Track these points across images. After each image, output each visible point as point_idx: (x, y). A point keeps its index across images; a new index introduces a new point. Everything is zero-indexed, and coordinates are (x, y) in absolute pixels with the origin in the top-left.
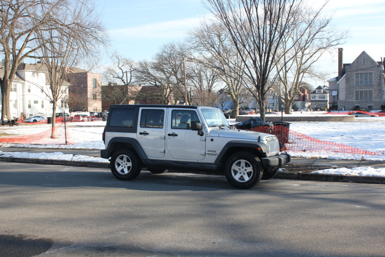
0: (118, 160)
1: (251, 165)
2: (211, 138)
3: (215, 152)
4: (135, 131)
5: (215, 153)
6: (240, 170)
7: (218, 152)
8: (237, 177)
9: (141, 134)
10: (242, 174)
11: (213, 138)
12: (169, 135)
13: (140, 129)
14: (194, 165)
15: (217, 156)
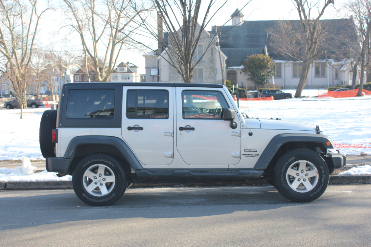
0: (88, 174)
1: (315, 167)
2: (248, 131)
3: (256, 151)
4: (118, 125)
5: (255, 153)
6: (299, 175)
7: (260, 152)
8: (294, 186)
9: (130, 128)
10: (302, 181)
11: (252, 131)
12: (181, 129)
13: (126, 122)
14: (222, 173)
15: (259, 157)
